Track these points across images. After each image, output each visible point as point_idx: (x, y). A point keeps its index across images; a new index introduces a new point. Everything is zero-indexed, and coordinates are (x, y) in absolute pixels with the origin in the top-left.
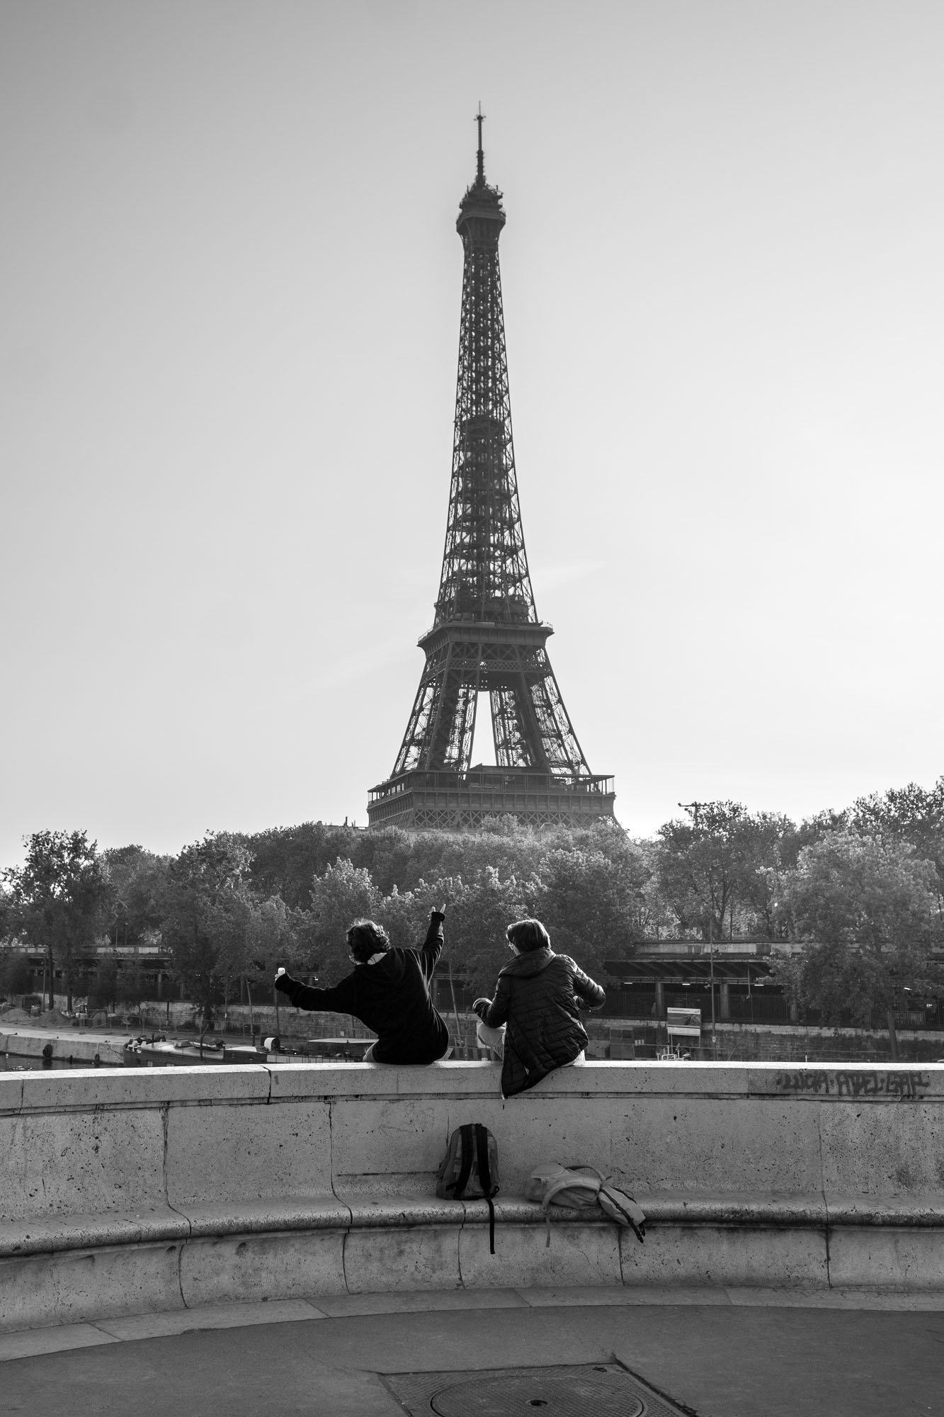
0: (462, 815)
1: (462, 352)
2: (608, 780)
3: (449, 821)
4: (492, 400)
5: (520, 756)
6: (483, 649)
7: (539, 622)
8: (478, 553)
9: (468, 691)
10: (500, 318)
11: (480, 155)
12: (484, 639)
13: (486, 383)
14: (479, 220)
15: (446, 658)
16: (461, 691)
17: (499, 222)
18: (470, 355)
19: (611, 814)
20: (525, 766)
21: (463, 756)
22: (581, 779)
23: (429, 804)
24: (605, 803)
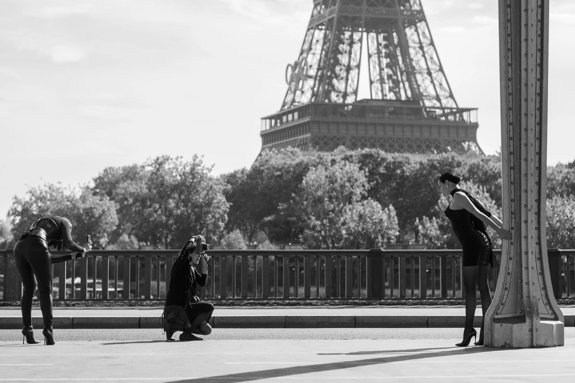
0: (351, 140)
2: (472, 112)
5: (390, 90)
9: (353, 34)
15: (335, 5)
16: (347, 34)
19: (475, 140)
20: (394, 98)
21: (349, 90)
22: (446, 111)
23: (324, 130)
24: (470, 131)
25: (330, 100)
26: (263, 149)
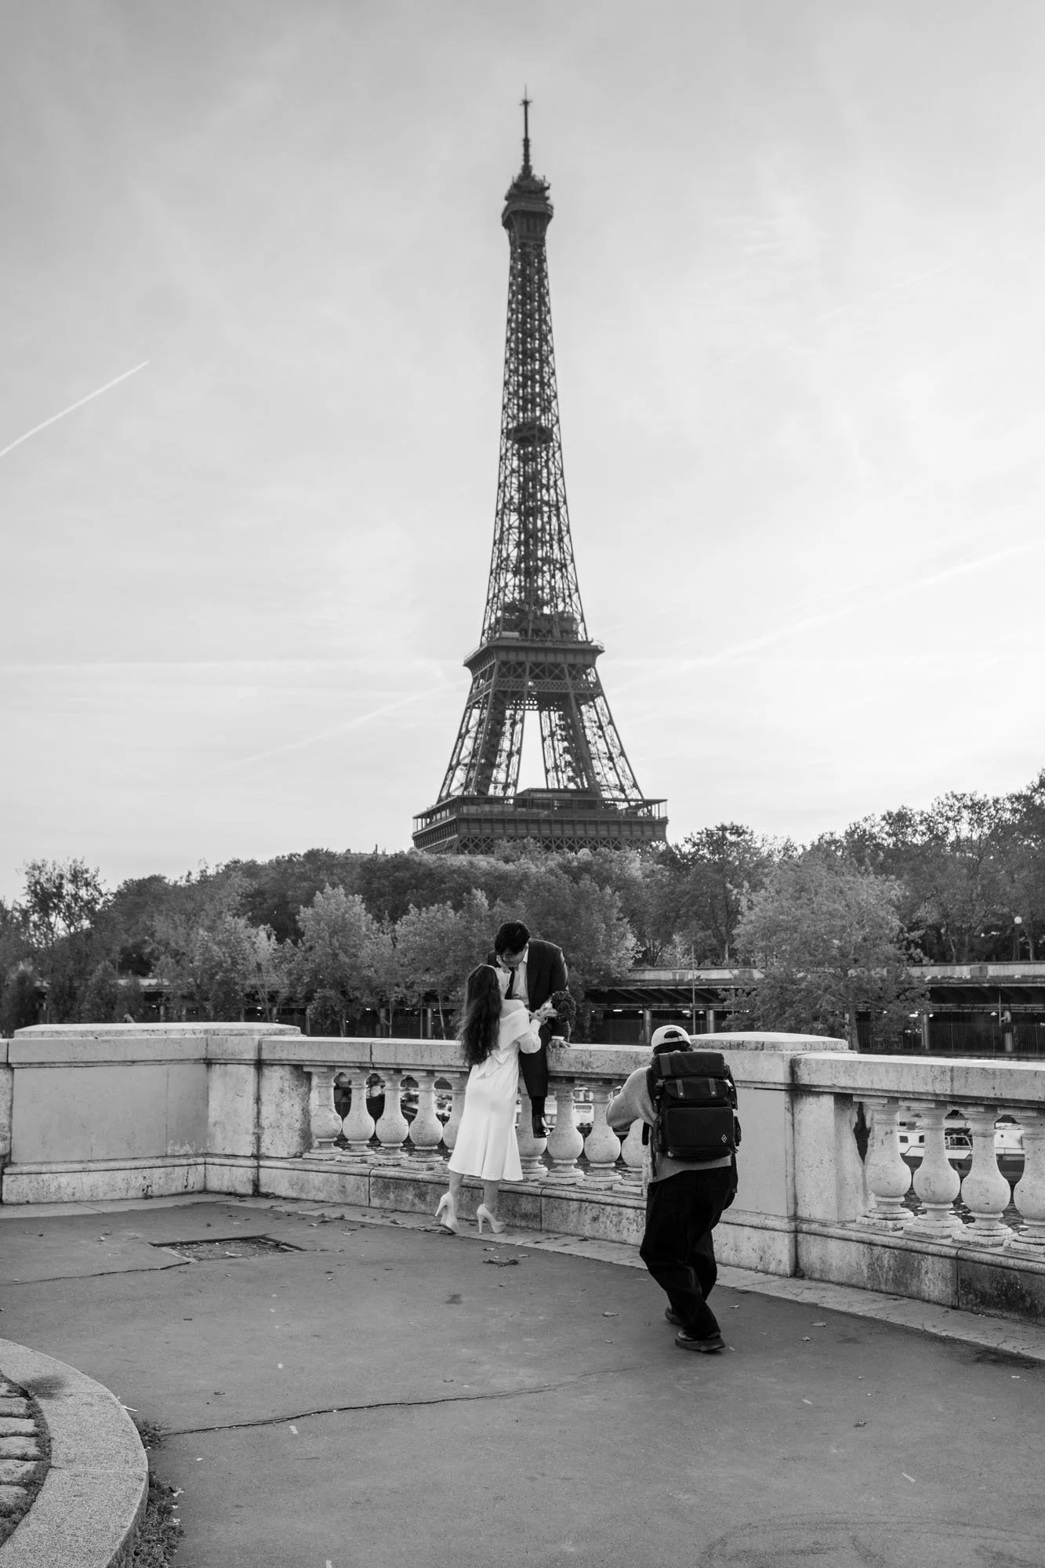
1: (508, 355)
2: (660, 804)
4: (540, 405)
5: (570, 779)
6: (531, 669)
7: (590, 640)
8: (526, 568)
9: (515, 713)
10: (548, 318)
11: (526, 142)
12: (532, 658)
13: (533, 388)
14: (526, 214)
15: (492, 678)
16: (508, 713)
17: (545, 216)
18: (518, 359)
19: (663, 839)
20: (575, 788)
21: (509, 781)
22: (633, 803)
23: (475, 830)
24: (658, 828)
25: (485, 793)
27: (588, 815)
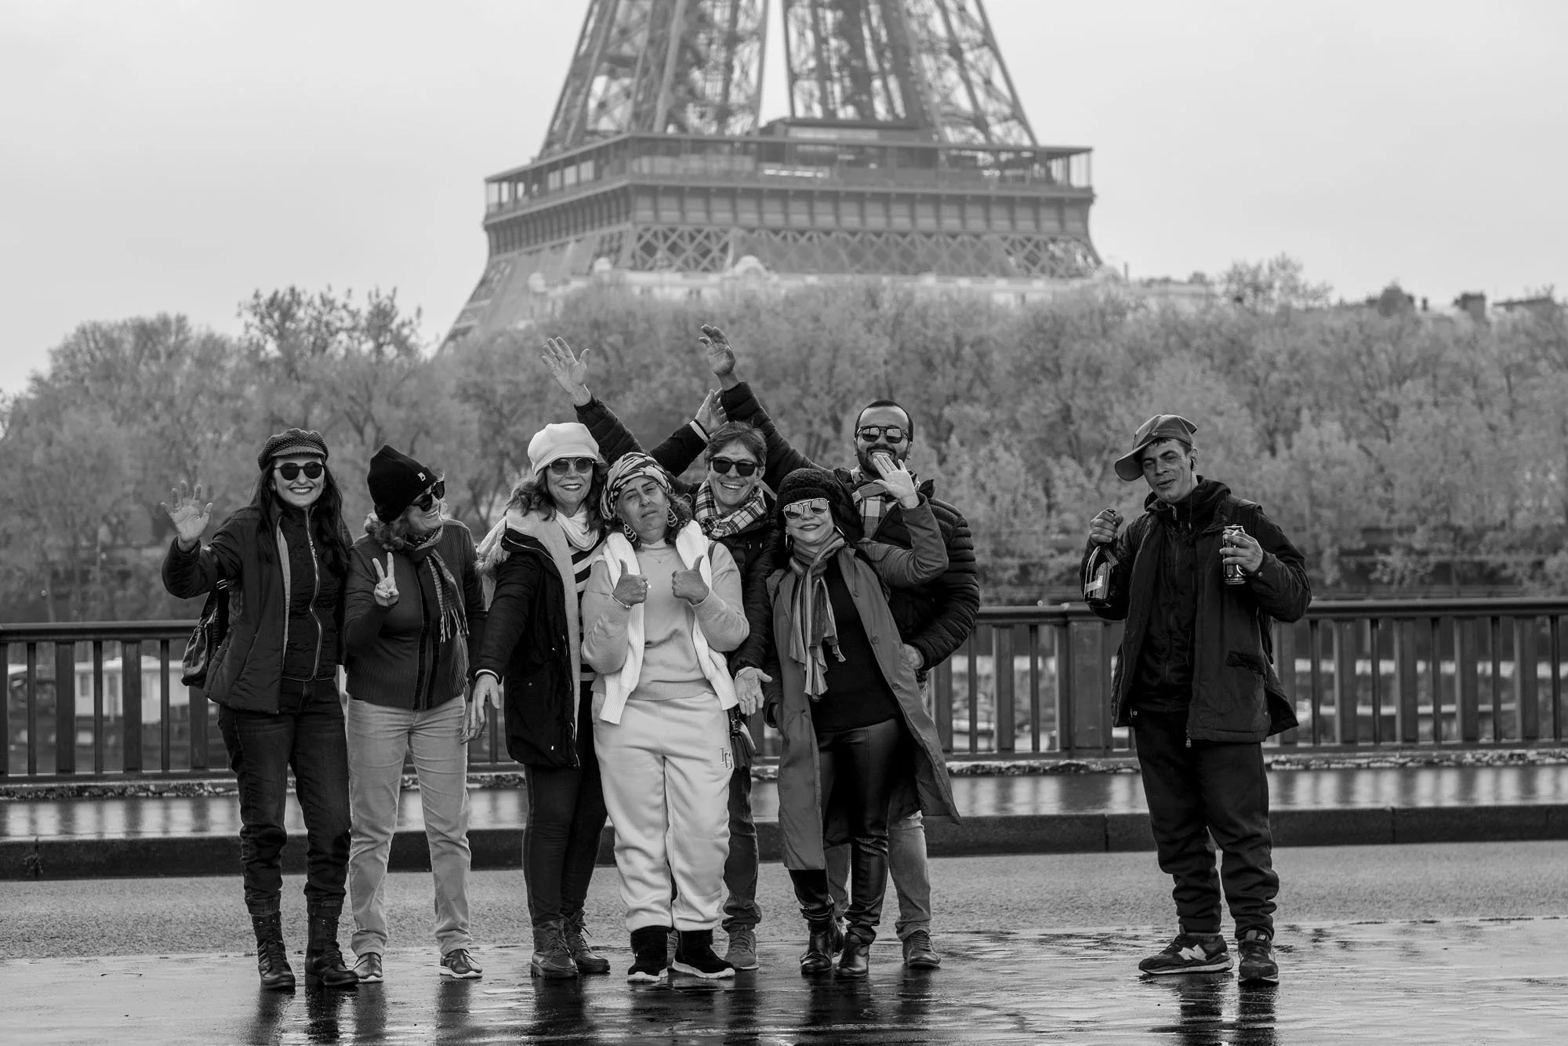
2: (1075, 160)
3: (715, 253)
5: (846, 101)
19: (1083, 238)
20: (855, 117)
21: (736, 97)
22: (1004, 157)
23: (669, 213)
24: (1070, 213)
25: (682, 127)
26: (492, 266)
27: (919, 182)
